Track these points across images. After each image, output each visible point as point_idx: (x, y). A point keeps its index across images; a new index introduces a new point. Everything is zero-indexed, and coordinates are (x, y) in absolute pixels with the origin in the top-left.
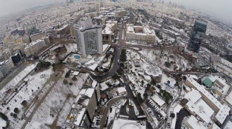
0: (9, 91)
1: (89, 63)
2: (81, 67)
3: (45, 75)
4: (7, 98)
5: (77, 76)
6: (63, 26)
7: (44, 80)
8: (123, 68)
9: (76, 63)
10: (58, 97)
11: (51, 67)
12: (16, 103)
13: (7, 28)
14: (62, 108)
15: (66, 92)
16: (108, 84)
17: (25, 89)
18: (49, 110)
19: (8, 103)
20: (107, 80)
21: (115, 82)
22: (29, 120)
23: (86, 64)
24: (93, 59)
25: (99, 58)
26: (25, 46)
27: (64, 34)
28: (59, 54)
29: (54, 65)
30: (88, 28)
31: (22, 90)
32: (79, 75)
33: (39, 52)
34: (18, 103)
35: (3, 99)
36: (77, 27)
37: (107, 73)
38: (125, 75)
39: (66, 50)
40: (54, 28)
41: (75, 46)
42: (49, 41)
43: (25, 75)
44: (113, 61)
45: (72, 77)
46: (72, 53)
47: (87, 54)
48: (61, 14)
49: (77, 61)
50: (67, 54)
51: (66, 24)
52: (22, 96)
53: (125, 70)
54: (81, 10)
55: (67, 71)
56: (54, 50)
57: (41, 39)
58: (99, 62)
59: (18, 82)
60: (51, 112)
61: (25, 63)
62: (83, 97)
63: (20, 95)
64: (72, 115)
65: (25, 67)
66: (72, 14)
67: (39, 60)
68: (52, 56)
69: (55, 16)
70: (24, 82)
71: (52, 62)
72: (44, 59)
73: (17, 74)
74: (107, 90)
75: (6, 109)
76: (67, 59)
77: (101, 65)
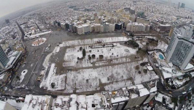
0: (99, 43)
1: (166, 69)
2: (157, 67)
3: (129, 51)
4: (95, 45)
5: (149, 70)
6: (166, 24)
7: (124, 54)
8: (188, 99)
9: (157, 60)
10: (123, 72)
11: (137, 49)
12: (97, 53)
13: (124, 4)
14: (118, 81)
15: (131, 74)
16: (164, 99)
17: (110, 49)
18: (110, 74)
19: (93, 48)
20: (167, 95)
21: (171, 103)
22: (94, 67)
23: (163, 68)
24: (172, 68)
25: (177, 72)
26: (129, 22)
27: (164, 32)
28: (150, 44)
29: (140, 49)
30: (185, 39)
31: (107, 48)
32: (150, 72)
33: (136, 32)
34: (98, 54)
35: (92, 44)
36: (177, 31)
37: (172, 90)
38: (183, 106)
39: (157, 45)
40: (158, 21)
41: (166, 46)
42: (148, 29)
43: (117, 41)
44: (186, 84)
45: (146, 68)
46: (160, 50)
47: (171, 61)
48: (169, 13)
49: (159, 60)
50: (155, 48)
51: (169, 24)
52: (104, 52)
53: (187, 102)
54: (188, 18)
55: (145, 61)
56: (148, 38)
57: (144, 25)
58: (174, 75)
59: (109, 42)
60: (110, 76)
61: (123, 33)
62: (136, 90)
63: (104, 50)
64: (116, 92)
65: (120, 36)
66: (179, 18)
67: (133, 38)
68: (144, 42)
69: (164, 12)
70: (113, 45)
71: (141, 46)
72: (137, 40)
73: (112, 36)
74: (158, 102)
75: (89, 51)
76: (152, 52)
77: (174, 79)
